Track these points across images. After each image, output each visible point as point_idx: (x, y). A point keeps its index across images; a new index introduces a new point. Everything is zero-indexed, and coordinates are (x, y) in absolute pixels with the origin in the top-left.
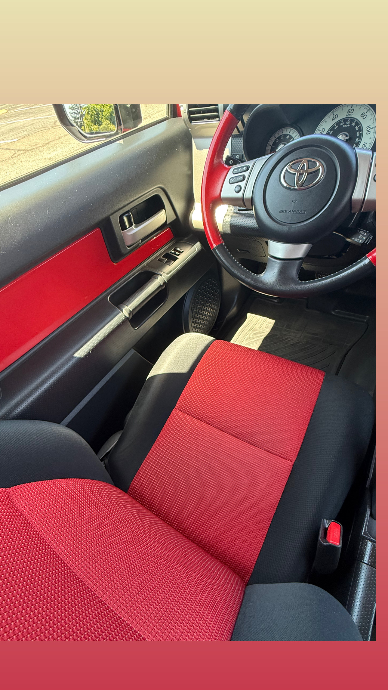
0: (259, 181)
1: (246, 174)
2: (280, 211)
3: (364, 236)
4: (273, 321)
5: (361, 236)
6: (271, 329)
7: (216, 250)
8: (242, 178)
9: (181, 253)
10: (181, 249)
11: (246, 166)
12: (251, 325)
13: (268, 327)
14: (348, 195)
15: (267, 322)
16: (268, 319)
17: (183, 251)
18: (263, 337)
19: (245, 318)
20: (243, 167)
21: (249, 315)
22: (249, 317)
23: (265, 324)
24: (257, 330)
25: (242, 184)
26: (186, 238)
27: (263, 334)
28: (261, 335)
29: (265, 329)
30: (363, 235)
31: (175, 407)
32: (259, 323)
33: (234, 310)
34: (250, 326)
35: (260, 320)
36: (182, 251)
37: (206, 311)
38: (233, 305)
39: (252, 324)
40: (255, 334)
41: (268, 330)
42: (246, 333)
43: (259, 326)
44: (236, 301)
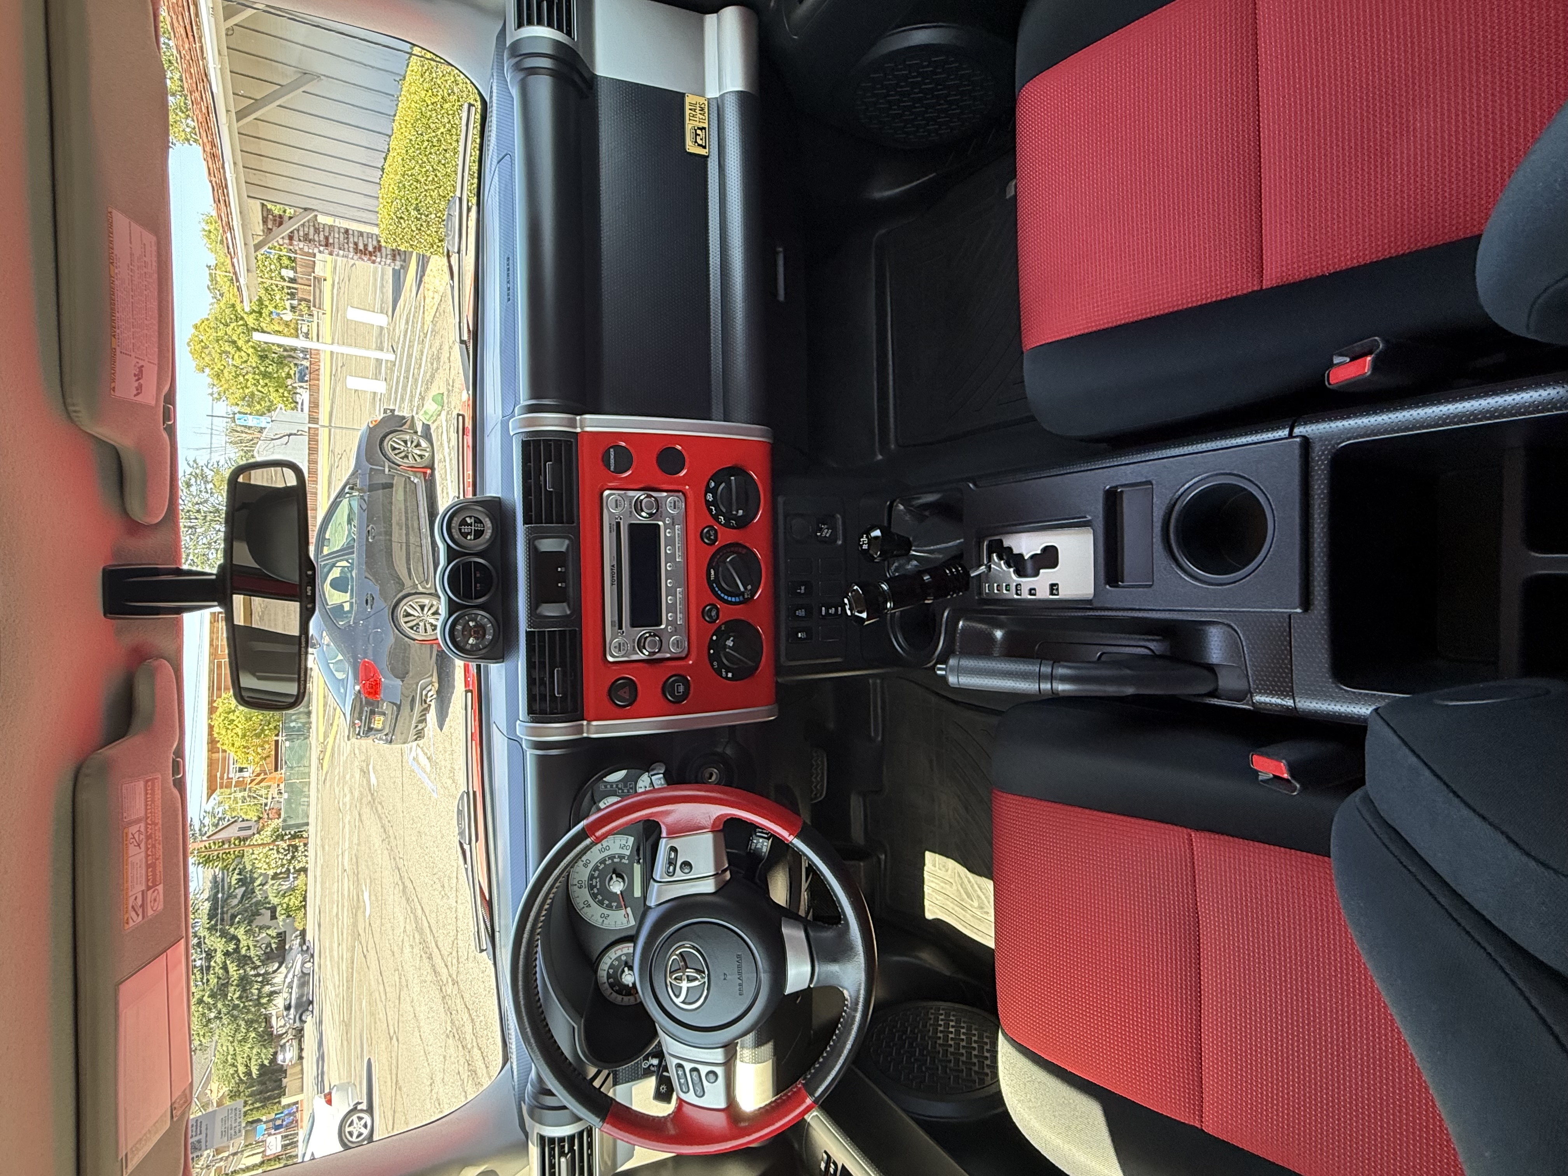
0: (697, 1041)
1: (688, 1066)
2: (740, 995)
3: (758, 842)
4: (927, 854)
5: (759, 846)
6: (948, 857)
7: (817, 1094)
8: (695, 1074)
9: (829, 1157)
10: (822, 1160)
11: (677, 1071)
12: (952, 905)
13: (944, 866)
14: (709, 898)
15: (933, 868)
16: (926, 868)
17: (826, 1152)
18: (970, 875)
19: (938, 923)
20: (678, 1075)
21: (929, 916)
22: (935, 912)
23: (941, 873)
24: (958, 890)
25: (704, 1070)
26: (796, 1146)
27: (963, 876)
28: (966, 881)
29: (950, 872)
30: (756, 844)
31: (1199, 1127)
32: (942, 888)
33: (928, 958)
34: (953, 909)
35: (933, 885)
36: (825, 1156)
37: (946, 1032)
38: (918, 962)
39: (949, 903)
40: (969, 896)
41: (951, 863)
42: (973, 916)
43: (947, 886)
44: (906, 956)
